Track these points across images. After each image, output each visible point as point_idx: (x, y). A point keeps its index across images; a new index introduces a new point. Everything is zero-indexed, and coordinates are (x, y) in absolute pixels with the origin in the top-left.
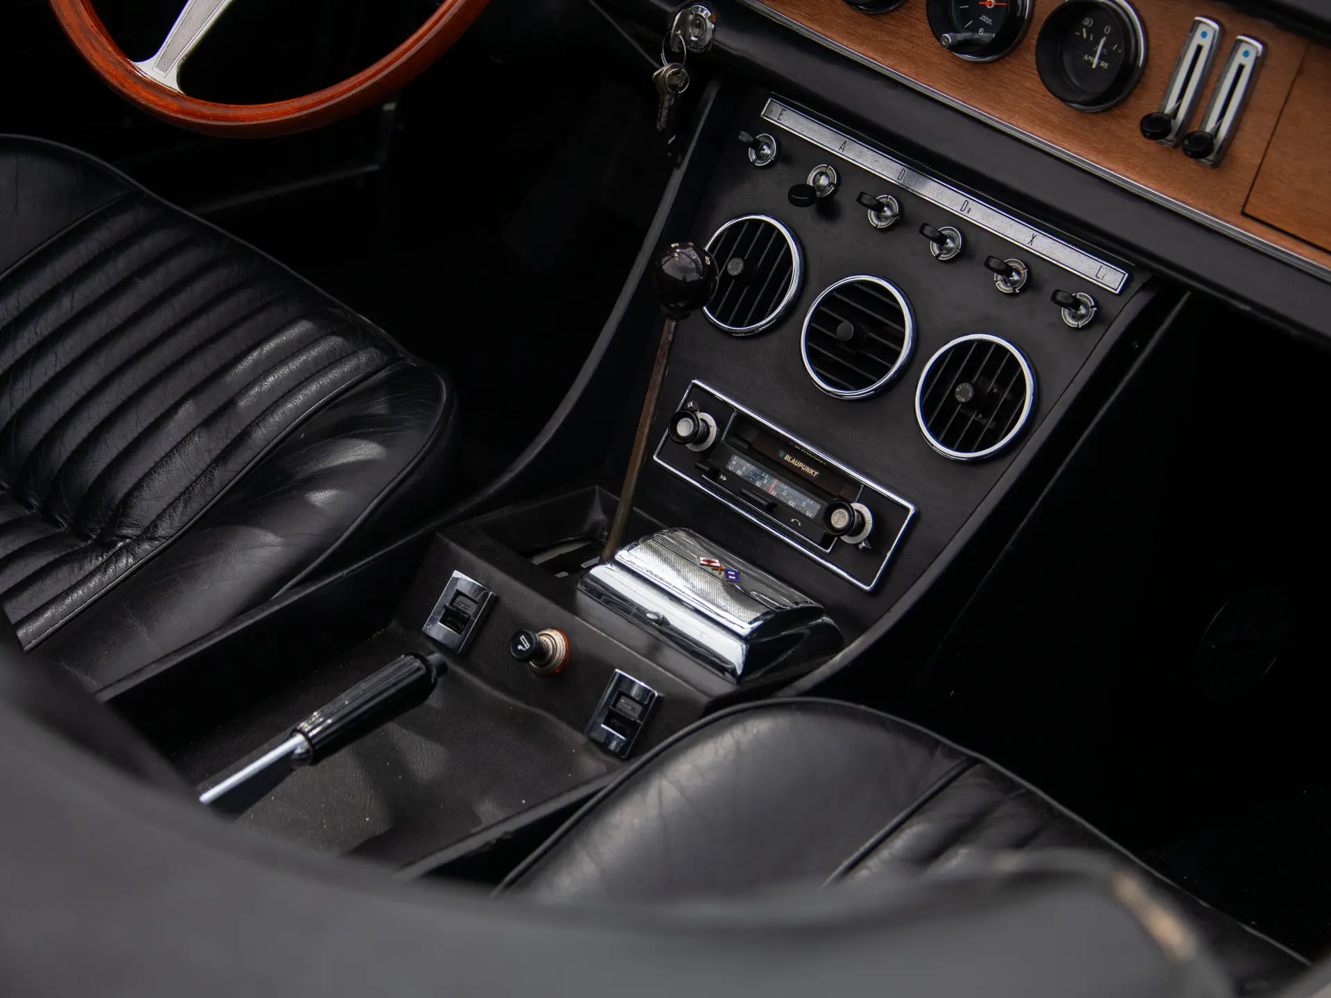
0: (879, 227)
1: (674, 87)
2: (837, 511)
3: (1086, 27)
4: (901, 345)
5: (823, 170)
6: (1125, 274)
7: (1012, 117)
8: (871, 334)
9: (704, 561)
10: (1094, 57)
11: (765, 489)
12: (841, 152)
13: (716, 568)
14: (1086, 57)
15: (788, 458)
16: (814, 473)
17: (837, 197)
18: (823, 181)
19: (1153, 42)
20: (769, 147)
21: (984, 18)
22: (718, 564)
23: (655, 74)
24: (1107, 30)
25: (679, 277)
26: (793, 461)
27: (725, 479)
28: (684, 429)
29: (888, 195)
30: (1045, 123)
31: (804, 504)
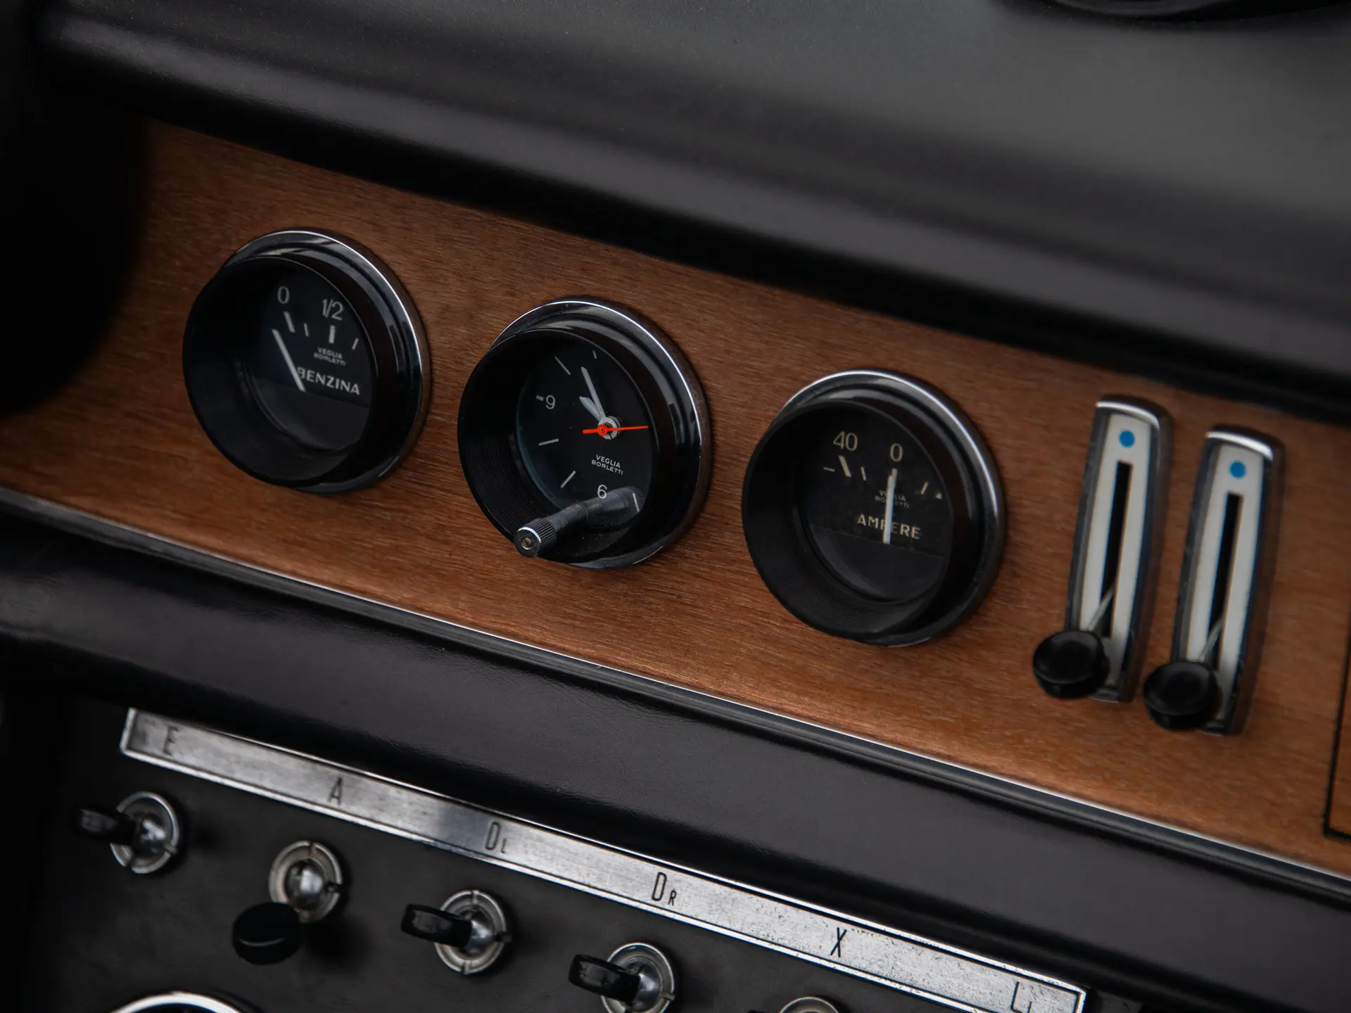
0: (467, 971)
3: (845, 452)
5: (303, 856)
6: (1077, 994)
7: (725, 677)
10: (881, 515)
12: (336, 806)
14: (862, 519)
17: (356, 909)
18: (309, 882)
19: (1011, 469)
20: (159, 822)
21: (602, 462)
24: (896, 452)
29: (471, 889)
30: (807, 683)
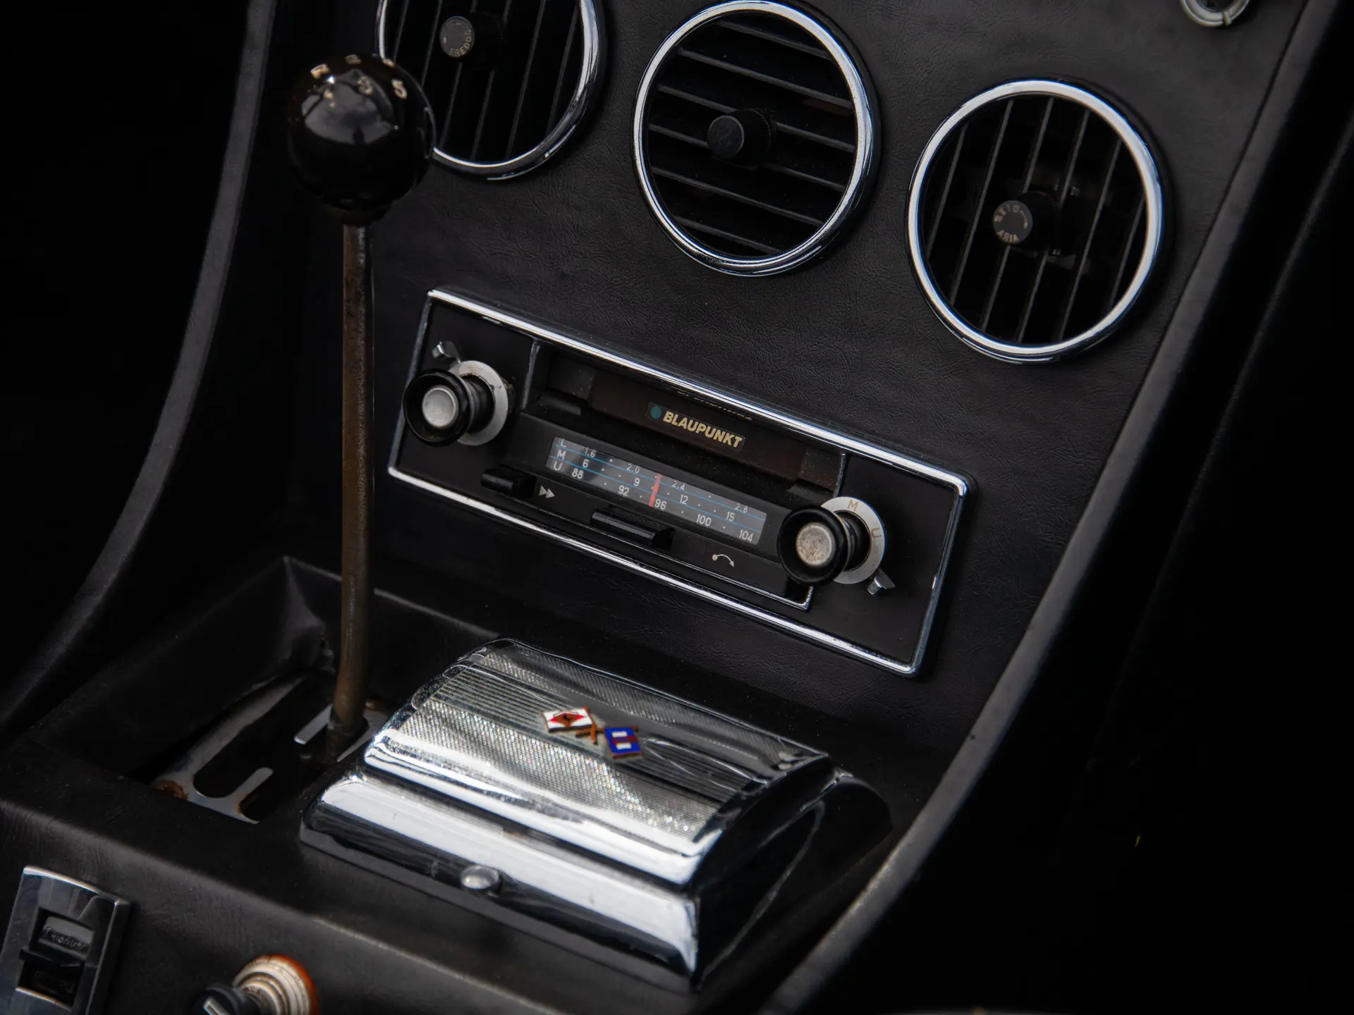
2: (806, 529)
4: (852, 137)
8: (781, 125)
9: (555, 719)
11: (640, 498)
13: (584, 731)
15: (670, 418)
16: (733, 440)
22: (586, 721)
25: (345, 137)
26: (684, 423)
27: (550, 494)
28: (437, 413)
31: (730, 516)
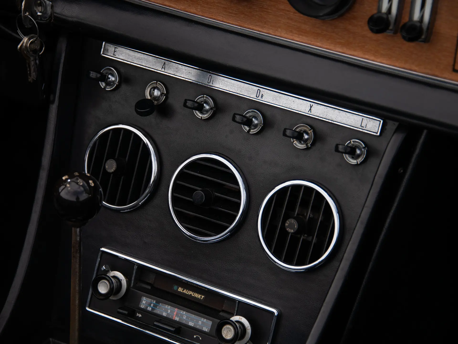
0: (203, 118)
1: (35, 52)
2: (225, 327)
4: (240, 198)
5: (155, 85)
8: (216, 194)
11: (170, 317)
12: (164, 71)
15: (180, 289)
16: (201, 297)
17: (170, 101)
18: (156, 93)
20: (113, 75)
23: (19, 46)
25: (73, 199)
26: (185, 291)
27: (140, 316)
28: (103, 289)
29: (204, 95)
30: (301, 32)
31: (200, 323)
